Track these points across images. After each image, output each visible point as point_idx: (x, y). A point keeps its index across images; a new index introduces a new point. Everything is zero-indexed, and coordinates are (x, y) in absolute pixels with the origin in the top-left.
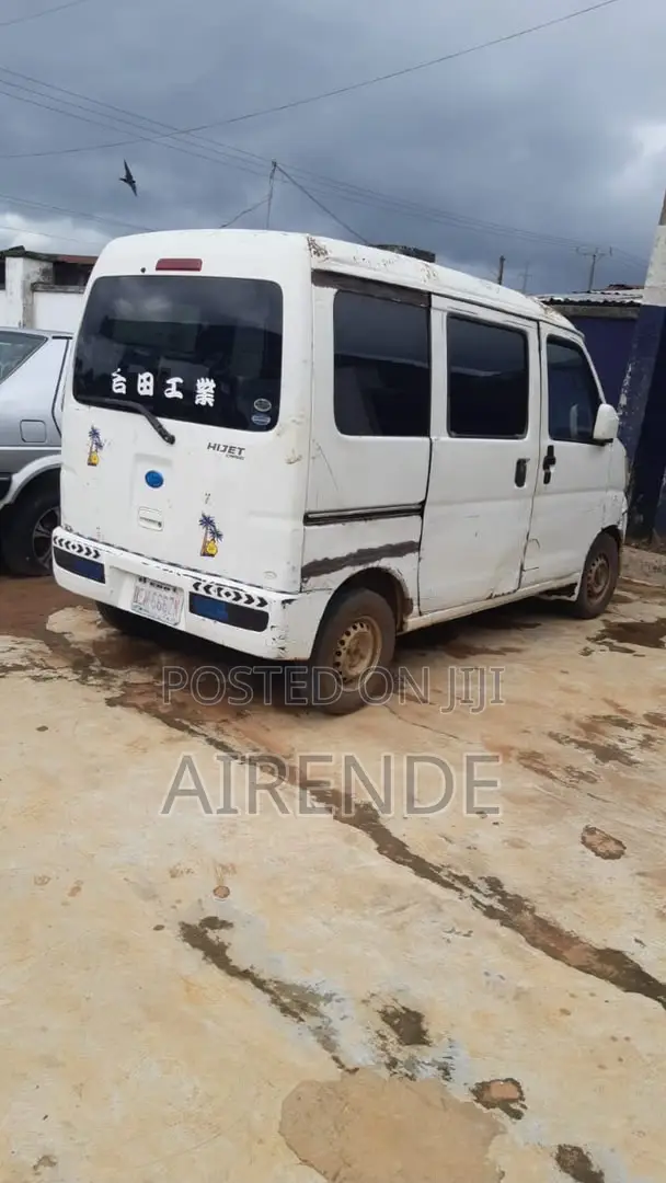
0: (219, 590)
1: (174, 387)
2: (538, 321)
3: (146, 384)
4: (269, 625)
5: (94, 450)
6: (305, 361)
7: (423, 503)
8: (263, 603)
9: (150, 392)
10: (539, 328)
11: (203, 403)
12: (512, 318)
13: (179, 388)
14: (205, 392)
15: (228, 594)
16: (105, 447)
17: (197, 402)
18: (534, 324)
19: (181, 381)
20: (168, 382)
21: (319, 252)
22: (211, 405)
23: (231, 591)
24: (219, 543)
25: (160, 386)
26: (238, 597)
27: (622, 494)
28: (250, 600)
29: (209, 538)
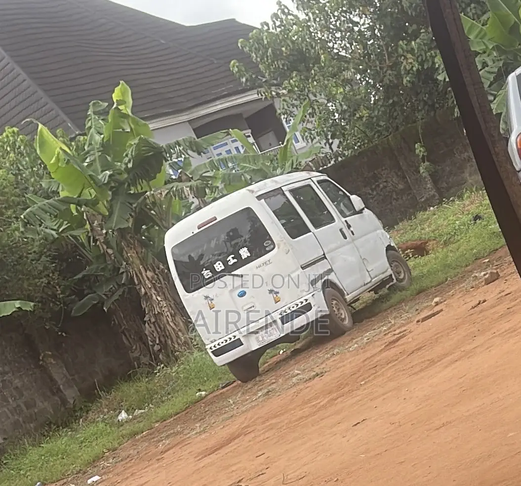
0: (289, 309)
1: (231, 259)
2: (310, 178)
3: (219, 266)
4: (312, 306)
5: (210, 303)
6: (272, 223)
7: (324, 254)
8: (306, 300)
9: (223, 267)
10: (312, 181)
11: (246, 257)
12: (303, 182)
13: (233, 258)
14: (244, 253)
15: (293, 307)
16: (215, 299)
17: (243, 258)
18: (309, 180)
19: (233, 256)
20: (228, 260)
21: (252, 191)
22: (249, 255)
23: (294, 305)
24: (279, 295)
25: (225, 263)
26: (297, 305)
27: (383, 231)
28: (302, 303)
29: (275, 296)
